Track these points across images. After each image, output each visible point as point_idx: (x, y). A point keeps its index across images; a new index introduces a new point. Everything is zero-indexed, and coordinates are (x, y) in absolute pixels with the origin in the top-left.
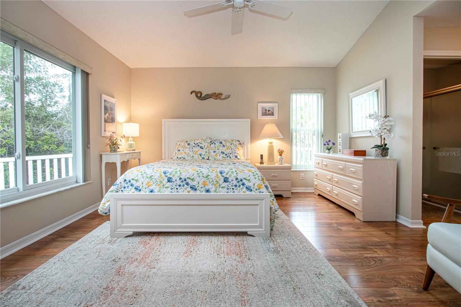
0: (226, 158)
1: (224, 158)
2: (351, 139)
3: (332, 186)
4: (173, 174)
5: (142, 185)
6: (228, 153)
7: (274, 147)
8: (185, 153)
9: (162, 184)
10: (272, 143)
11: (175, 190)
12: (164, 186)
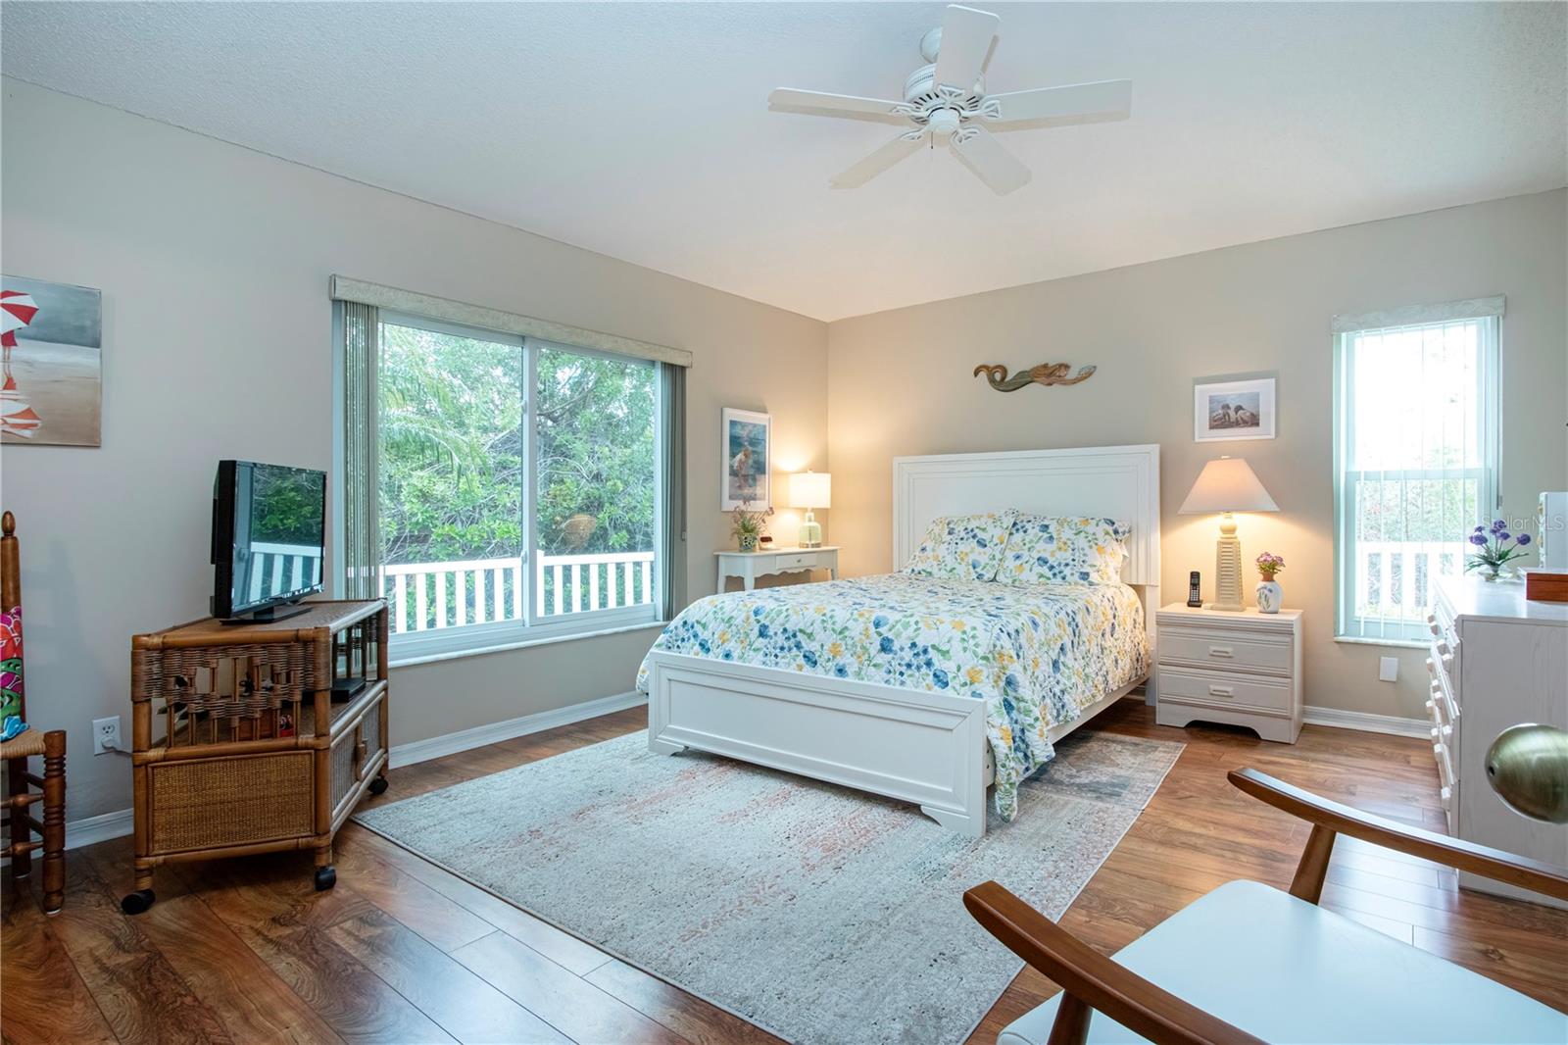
0: (1049, 579)
1: (1041, 579)
4: (772, 618)
5: (713, 638)
6: (1061, 564)
7: (1242, 545)
8: (936, 558)
9: (749, 641)
10: (1232, 530)
11: (772, 656)
12: (750, 645)
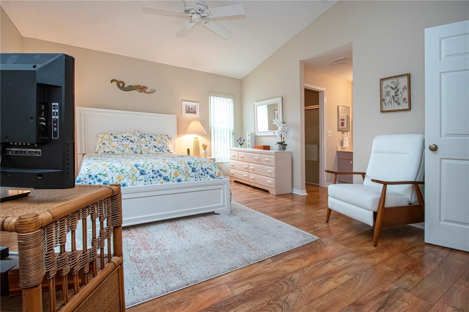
0: (159, 152)
1: (157, 152)
2: (256, 137)
3: (248, 173)
4: (146, 167)
5: (112, 180)
6: (161, 147)
7: (199, 142)
8: (113, 147)
9: (135, 178)
10: (197, 138)
11: (149, 181)
12: (136, 179)
